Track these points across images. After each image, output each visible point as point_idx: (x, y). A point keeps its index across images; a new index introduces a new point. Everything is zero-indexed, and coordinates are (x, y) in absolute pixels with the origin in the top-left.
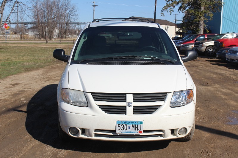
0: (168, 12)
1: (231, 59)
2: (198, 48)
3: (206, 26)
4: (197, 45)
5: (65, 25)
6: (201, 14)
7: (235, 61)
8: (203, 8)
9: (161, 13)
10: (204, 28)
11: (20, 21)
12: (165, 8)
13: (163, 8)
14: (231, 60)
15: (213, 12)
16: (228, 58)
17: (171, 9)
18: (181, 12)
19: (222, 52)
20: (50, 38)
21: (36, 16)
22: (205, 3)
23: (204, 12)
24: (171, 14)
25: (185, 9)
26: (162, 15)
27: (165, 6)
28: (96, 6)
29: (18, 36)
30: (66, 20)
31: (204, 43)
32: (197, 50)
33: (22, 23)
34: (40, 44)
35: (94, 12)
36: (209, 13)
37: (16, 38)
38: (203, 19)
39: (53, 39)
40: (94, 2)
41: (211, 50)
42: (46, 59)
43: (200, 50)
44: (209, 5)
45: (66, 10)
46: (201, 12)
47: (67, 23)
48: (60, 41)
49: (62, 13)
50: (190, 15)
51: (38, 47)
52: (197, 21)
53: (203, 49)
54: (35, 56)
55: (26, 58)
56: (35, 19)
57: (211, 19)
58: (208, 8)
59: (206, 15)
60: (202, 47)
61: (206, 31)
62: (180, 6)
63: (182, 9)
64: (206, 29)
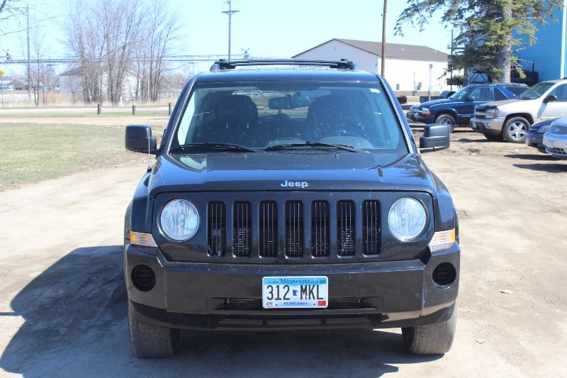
0: (416, 25)
1: (554, 149)
2: (484, 122)
3: (518, 61)
4: (482, 114)
5: (154, 64)
6: (502, 30)
7: (564, 153)
8: (508, 11)
9: (395, 28)
10: (512, 67)
11: (34, 55)
12: (408, 14)
13: (402, 14)
14: (555, 152)
15: (536, 23)
16: (549, 146)
17: (422, 16)
18: (450, 25)
19: (538, 131)
20: (114, 99)
21: (78, 41)
23: (510, 22)
24: (420, 31)
25: (461, 17)
26: (398, 33)
27: (407, 10)
28: (235, 11)
29: (30, 96)
30: (156, 54)
31: (498, 107)
32: (483, 125)
33: (38, 61)
34: (82, 116)
35: (230, 29)
36: (525, 27)
37: (25, 102)
38: (510, 43)
39: (121, 104)
40: (229, 3)
41: (518, 124)
42: (76, 156)
43: (489, 125)
44: (524, 4)
45: (156, 25)
46: (503, 25)
47: (160, 60)
48: (133, 107)
49: (145, 32)
50: (473, 31)
51: (70, 125)
52: (491, 48)
53: (495, 124)
54: (49, 149)
55: (22, 155)
56: (74, 49)
57: (531, 41)
58: (521, 12)
59: (514, 32)
60: (495, 116)
61: (518, 75)
62: (448, 9)
63: (452, 17)
64: (517, 68)
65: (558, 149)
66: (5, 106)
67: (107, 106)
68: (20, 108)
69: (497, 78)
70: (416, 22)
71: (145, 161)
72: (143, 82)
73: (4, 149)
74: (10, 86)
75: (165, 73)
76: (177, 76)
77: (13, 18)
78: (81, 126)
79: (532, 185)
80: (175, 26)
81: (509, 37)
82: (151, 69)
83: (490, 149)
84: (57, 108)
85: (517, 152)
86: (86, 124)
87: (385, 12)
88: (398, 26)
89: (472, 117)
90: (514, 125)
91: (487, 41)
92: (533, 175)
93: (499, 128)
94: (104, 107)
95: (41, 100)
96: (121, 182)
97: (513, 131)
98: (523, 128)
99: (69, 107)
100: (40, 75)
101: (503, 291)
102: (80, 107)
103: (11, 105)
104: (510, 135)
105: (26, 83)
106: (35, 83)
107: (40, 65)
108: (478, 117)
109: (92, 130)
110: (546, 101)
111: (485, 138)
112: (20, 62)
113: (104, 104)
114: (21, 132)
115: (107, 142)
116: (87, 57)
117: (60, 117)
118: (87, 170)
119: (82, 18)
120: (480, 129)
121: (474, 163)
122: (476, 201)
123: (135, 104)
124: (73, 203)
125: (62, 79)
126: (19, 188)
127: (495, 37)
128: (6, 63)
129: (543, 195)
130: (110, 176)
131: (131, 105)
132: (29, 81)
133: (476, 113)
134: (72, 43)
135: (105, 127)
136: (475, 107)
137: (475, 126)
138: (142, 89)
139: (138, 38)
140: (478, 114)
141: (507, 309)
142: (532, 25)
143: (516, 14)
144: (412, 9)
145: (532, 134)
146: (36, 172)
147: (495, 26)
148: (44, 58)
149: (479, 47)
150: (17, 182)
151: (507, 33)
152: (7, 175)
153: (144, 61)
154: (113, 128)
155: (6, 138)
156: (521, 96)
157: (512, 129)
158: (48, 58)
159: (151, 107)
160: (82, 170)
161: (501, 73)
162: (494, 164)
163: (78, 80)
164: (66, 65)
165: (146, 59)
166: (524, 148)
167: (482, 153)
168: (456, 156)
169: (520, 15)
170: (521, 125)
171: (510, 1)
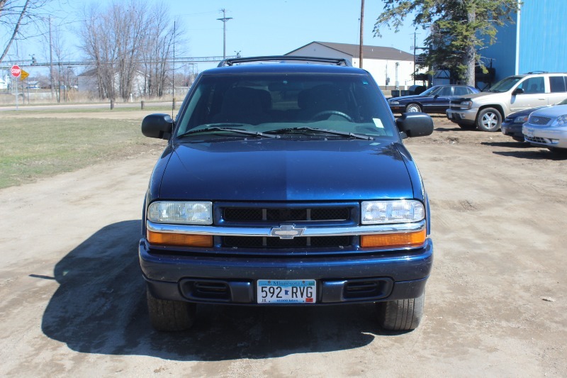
0: (391, 27)
1: (534, 138)
2: (459, 112)
3: (481, 59)
4: (457, 106)
5: (160, 65)
6: (467, 31)
7: (545, 142)
8: (472, 15)
9: (374, 31)
10: (476, 64)
11: (55, 59)
12: (383, 18)
13: (379, 17)
14: (535, 141)
15: (496, 24)
16: (529, 135)
17: (396, 19)
18: (420, 26)
19: (515, 121)
20: (125, 96)
21: (93, 45)
22: (477, 4)
23: (474, 24)
24: (396, 31)
25: (430, 20)
26: (377, 34)
27: (383, 15)
28: (229, 19)
29: (53, 94)
30: (160, 55)
31: (473, 100)
32: (458, 115)
33: (59, 64)
34: (97, 111)
35: (224, 34)
36: (486, 28)
37: (48, 99)
38: (474, 41)
39: (131, 100)
40: (224, 11)
41: (489, 115)
43: (464, 115)
44: (486, 8)
45: (160, 31)
46: (468, 26)
47: (164, 61)
48: (142, 102)
49: (151, 37)
50: (442, 32)
51: (87, 119)
52: (457, 47)
53: (471, 114)
54: (66, 142)
55: (41, 149)
56: (90, 54)
57: (491, 41)
58: (483, 16)
59: (478, 32)
60: (470, 108)
61: (482, 70)
62: (418, 13)
63: (422, 20)
64: (480, 65)
65: (538, 138)
66: (31, 103)
67: (119, 102)
68: (44, 105)
70: (391, 25)
71: (154, 153)
72: (150, 81)
73: (25, 143)
74: (36, 86)
76: (179, 75)
77: (33, 23)
78: (96, 120)
79: (522, 173)
80: (177, 32)
81: (473, 37)
82: (157, 69)
83: (466, 138)
84: (76, 104)
85: (492, 139)
86: (101, 118)
87: (362, 16)
88: (376, 29)
89: (448, 108)
90: (486, 115)
91: (453, 41)
92: (517, 163)
93: (473, 118)
94: (117, 103)
95: (62, 98)
96: (131, 174)
97: (485, 121)
98: (495, 118)
99: (86, 103)
100: (62, 76)
101: (545, 298)
102: (96, 103)
103: (36, 102)
104: (483, 124)
105: (50, 83)
106: (56, 82)
107: (61, 67)
108: (453, 108)
109: (107, 124)
110: (514, 94)
111: (458, 126)
112: (44, 65)
113: (117, 100)
114: (43, 126)
115: (118, 134)
116: (101, 59)
117: (78, 112)
118: (100, 162)
119: (96, 26)
120: (456, 119)
121: (458, 151)
122: (476, 191)
123: (144, 100)
124: (86, 198)
125: (80, 79)
126: (35, 182)
127: (460, 37)
128: (31, 65)
129: (536, 183)
130: (122, 168)
131: (140, 100)
132: (51, 81)
133: (451, 105)
134: (87, 48)
135: (118, 121)
136: (451, 99)
137: (450, 116)
138: (149, 86)
139: (145, 42)
140: (454, 105)
141: (559, 323)
142: (492, 27)
143: (478, 17)
144: (388, 14)
145: (508, 124)
146: (53, 165)
147: (460, 27)
148: (64, 61)
149: (447, 46)
150: (34, 176)
151: (472, 34)
152: (25, 168)
153: (150, 62)
154: (125, 122)
155: (28, 133)
156: (491, 89)
157: (485, 119)
158: (67, 61)
159: (158, 102)
160: (95, 162)
161: (466, 69)
162: (477, 152)
163: (94, 79)
164: (84, 66)
165: (152, 61)
166: (498, 136)
167: (461, 141)
168: (438, 144)
169: (482, 18)
170: (493, 115)
171: (474, 5)
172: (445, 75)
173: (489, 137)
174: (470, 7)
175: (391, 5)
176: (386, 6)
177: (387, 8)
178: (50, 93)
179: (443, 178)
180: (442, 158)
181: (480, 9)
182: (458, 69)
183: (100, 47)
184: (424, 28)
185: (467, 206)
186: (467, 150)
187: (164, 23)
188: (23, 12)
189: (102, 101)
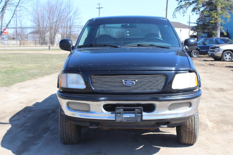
3: (224, 29)
4: (213, 50)
5: (68, 29)
6: (217, 16)
8: (219, 8)
9: (173, 15)
10: (220, 31)
15: (230, 13)
17: (184, 10)
18: (194, 13)
20: (52, 43)
21: (37, 21)
22: (222, 3)
23: (220, 13)
24: (183, 16)
25: (199, 10)
26: (174, 17)
27: (177, 8)
28: (101, 8)
30: (69, 25)
31: (220, 47)
32: (213, 54)
33: (21, 28)
34: (42, 50)
36: (226, 15)
37: (15, 44)
38: (220, 21)
39: (55, 45)
40: (99, 4)
41: (228, 54)
42: (51, 66)
43: (216, 54)
44: (226, 5)
46: (217, 14)
47: (70, 27)
49: (65, 16)
50: (205, 16)
51: (40, 54)
52: (212, 23)
53: (219, 54)
55: (30, 66)
56: (36, 23)
57: (228, 20)
58: (224, 9)
59: (222, 17)
60: (219, 51)
61: (224, 34)
62: (194, 7)
63: (196, 10)
64: (223, 31)
69: (215, 35)
70: (181, 13)
73: (21, 63)
74: (6, 38)
75: (73, 33)
80: (78, 13)
81: (219, 19)
82: (67, 31)
83: (217, 64)
85: (229, 65)
87: (167, 8)
88: (174, 14)
89: (209, 51)
90: (226, 54)
91: (210, 20)
93: (220, 56)
95: (22, 44)
97: (226, 57)
98: (230, 56)
99: (33, 47)
104: (225, 58)
108: (211, 51)
109: (52, 56)
111: (213, 59)
114: (23, 56)
116: (41, 26)
119: (39, 10)
120: (212, 56)
121: (215, 69)
122: (225, 85)
125: (30, 35)
126: (37, 79)
127: (214, 19)
133: (210, 49)
134: (35, 21)
136: (210, 47)
137: (210, 55)
139: (62, 18)
140: (211, 50)
142: (228, 14)
143: (222, 9)
144: (180, 7)
146: (39, 72)
147: (214, 14)
148: (23, 26)
149: (207, 23)
150: (35, 76)
151: (219, 17)
152: (28, 73)
153: (64, 28)
156: (228, 42)
157: (226, 56)
161: (216, 33)
162: (223, 70)
163: (37, 36)
164: (33, 29)
166: (232, 64)
167: (215, 65)
168: (205, 66)
169: (224, 10)
170: (229, 54)
171: (220, 4)
172: (205, 36)
173: (227, 64)
174: (218, 5)
175: (181, 3)
176: (179, 4)
177: (179, 5)
178: (16, 42)
179: (210, 80)
180: (208, 72)
181: (223, 6)
182: (212, 33)
183: (41, 20)
184: (197, 14)
185: (222, 90)
186: (218, 69)
187: (71, 9)
188: (17, 5)
189: (41, 46)
